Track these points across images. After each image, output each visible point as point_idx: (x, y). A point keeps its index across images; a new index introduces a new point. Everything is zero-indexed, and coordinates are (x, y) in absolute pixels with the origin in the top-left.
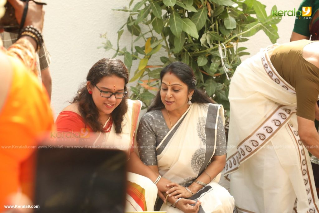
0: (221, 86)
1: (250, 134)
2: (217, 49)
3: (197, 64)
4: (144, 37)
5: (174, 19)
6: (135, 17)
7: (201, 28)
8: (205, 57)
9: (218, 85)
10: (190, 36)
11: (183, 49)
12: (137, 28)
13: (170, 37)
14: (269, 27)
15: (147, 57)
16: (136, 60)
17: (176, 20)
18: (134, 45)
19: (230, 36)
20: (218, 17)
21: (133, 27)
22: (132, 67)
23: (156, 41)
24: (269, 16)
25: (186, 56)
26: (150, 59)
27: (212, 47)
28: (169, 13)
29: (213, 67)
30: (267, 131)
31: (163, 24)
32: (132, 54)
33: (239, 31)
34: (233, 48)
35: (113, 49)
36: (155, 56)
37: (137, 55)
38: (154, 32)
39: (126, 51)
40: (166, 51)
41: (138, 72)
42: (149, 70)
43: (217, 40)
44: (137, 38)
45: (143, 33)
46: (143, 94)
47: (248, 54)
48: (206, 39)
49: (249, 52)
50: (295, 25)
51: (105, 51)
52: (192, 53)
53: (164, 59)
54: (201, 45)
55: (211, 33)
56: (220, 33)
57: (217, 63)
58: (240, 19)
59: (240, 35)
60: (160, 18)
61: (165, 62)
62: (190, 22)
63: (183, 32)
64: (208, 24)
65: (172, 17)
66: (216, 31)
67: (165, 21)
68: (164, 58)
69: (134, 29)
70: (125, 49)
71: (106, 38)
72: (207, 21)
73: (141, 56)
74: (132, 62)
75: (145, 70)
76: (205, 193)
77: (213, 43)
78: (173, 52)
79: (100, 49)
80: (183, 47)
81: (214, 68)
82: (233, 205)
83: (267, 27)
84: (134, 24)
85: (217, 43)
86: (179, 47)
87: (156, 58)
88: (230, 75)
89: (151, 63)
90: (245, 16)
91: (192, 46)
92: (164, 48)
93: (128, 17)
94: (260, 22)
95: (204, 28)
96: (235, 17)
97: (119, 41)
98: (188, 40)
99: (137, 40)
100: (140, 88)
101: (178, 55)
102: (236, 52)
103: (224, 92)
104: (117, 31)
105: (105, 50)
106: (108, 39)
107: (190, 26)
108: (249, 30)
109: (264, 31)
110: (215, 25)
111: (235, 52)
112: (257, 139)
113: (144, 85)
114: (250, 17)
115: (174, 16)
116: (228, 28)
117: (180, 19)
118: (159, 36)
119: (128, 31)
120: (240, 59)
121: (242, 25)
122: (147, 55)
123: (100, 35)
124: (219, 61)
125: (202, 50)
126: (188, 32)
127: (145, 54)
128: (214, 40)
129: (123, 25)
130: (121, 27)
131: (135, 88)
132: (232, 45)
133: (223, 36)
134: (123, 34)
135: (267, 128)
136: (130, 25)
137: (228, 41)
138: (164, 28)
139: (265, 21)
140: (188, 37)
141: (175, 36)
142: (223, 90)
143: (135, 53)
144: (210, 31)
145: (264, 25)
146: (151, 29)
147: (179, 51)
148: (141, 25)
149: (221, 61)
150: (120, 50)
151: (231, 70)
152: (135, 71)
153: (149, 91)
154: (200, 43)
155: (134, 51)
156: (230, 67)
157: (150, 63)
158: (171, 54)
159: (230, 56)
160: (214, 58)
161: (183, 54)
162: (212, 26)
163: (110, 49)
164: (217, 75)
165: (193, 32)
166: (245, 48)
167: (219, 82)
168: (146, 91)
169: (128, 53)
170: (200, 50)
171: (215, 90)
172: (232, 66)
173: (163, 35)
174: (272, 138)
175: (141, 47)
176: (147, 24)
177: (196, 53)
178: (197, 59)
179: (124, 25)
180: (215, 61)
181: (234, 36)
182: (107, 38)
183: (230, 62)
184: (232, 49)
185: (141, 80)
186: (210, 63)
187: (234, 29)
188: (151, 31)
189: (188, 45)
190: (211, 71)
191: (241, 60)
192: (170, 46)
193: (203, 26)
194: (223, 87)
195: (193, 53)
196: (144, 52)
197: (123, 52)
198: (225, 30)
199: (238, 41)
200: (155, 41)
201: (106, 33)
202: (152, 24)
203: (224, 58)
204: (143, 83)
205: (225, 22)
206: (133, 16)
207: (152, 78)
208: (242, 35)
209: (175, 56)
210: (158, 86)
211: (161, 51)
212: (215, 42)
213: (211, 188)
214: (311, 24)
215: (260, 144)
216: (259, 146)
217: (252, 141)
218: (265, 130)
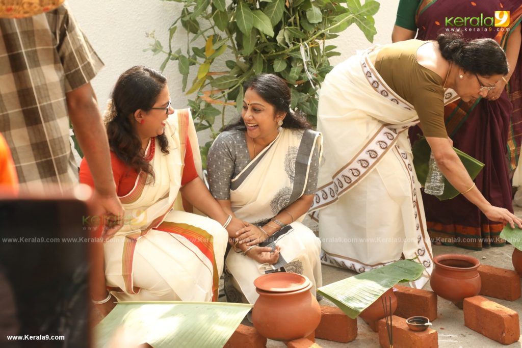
0: (305, 97)
1: (349, 161)
2: (298, 49)
3: (273, 69)
4: (203, 35)
5: (241, 12)
6: (191, 9)
7: (277, 22)
8: (283, 59)
9: (300, 96)
10: (264, 34)
11: (255, 50)
12: (194, 24)
13: (237, 35)
14: (363, 20)
15: (208, 61)
16: (194, 66)
17: (244, 13)
18: (191, 46)
19: (315, 31)
20: (298, 8)
21: (190, 23)
22: (189, 75)
24: (364, 5)
25: (259, 59)
26: (213, 64)
27: (291, 46)
28: (235, 4)
29: (294, 72)
30: (371, 156)
31: (227, 18)
32: (189, 58)
33: (326, 25)
34: (319, 46)
35: (164, 52)
36: (219, 60)
37: (195, 59)
38: (216, 28)
39: (180, 54)
40: (232, 53)
41: (197, 81)
42: (212, 78)
43: (298, 37)
44: (195, 37)
45: (202, 30)
46: (203, 110)
47: (339, 54)
48: (284, 36)
49: (340, 52)
50: (398, 16)
51: (154, 55)
52: (266, 55)
53: (230, 64)
54: (278, 45)
55: (291, 29)
56: (302, 28)
57: (299, 67)
58: (327, 9)
59: (326, 31)
60: (223, 11)
61: (232, 68)
62: (264, 16)
63: (254, 28)
64: (286, 17)
65: (239, 9)
66: (297, 26)
67: (230, 15)
68: (231, 61)
69: (191, 26)
70: (179, 51)
71: (154, 37)
72: (284, 13)
73: (200, 60)
74: (188, 68)
75: (207, 78)
76: (284, 235)
77: (293, 41)
78: (241, 54)
79: (147, 52)
80: (255, 48)
81: (295, 74)
82: (319, 248)
83: (361, 20)
84: (190, 18)
85: (299, 41)
86: (249, 48)
87: (220, 62)
88: (316, 82)
89: (214, 69)
90: (333, 5)
91: (266, 47)
92: (230, 49)
93: (182, 9)
94: (352, 14)
95: (280, 23)
96: (320, 8)
97: (172, 41)
98: (261, 39)
99: (194, 39)
100: (200, 102)
101: (248, 58)
102: (323, 52)
103: (308, 104)
104: (168, 28)
105: (153, 53)
106: (157, 39)
107: (263, 21)
108: (338, 24)
109: (358, 25)
110: (295, 18)
111: (321, 52)
112: (358, 166)
113: (205, 97)
114: (340, 6)
115: (242, 8)
116: (311, 22)
117: (249, 11)
118: (224, 34)
119: (183, 27)
120: (328, 61)
121: (330, 17)
122: (209, 59)
123: (147, 34)
124: (301, 64)
125: (278, 52)
126: (260, 29)
127: (206, 58)
128: (294, 38)
129: (176, 19)
130: (174, 22)
131: (193, 102)
132: (318, 44)
133: (305, 32)
134: (176, 31)
135: (371, 152)
136: (185, 19)
137: (312, 38)
138: (228, 23)
139: (358, 11)
140: (260, 34)
141: (243, 34)
142: (307, 101)
143: (193, 56)
144: (288, 26)
145: (358, 17)
146: (213, 25)
147: (249, 54)
148: (198, 19)
149: (303, 65)
150: (173, 53)
151: (317, 76)
152: (193, 79)
153: (212, 104)
154: (277, 42)
155: (192, 53)
156: (315, 71)
157: (212, 68)
158: (240, 57)
159: (315, 57)
160: (295, 61)
161: (255, 57)
162: (292, 20)
163: (159, 52)
164: (300, 83)
165: (267, 28)
166: (335, 47)
167: (302, 91)
168: (208, 105)
169: (184, 57)
170: (276, 52)
171: (296, 102)
172: (319, 70)
173: (228, 32)
174: (378, 164)
175: (200, 48)
176: (207, 18)
177: (272, 54)
178: (273, 62)
179: (178, 20)
180: (296, 64)
181: (320, 32)
182: (155, 37)
183: (315, 66)
184: (318, 48)
185: (201, 92)
186: (289, 67)
187: (319, 23)
188: (213, 27)
189: (261, 45)
190: (292, 78)
191: (330, 61)
192: (238, 46)
193: (279, 20)
194: (307, 98)
195: (268, 55)
196: (204, 55)
197: (177, 55)
198: (307, 24)
199: (325, 37)
200: (218, 39)
201: (154, 31)
202: (213, 18)
203: (307, 60)
204: (204, 95)
205: (308, 13)
206: (188, 8)
207: (217, 89)
208: (330, 30)
209: (244, 59)
210: (224, 98)
211: (227, 52)
212: (296, 40)
213: (292, 228)
214: (417, 15)
215: (362, 173)
216: (360, 175)
217: (351, 169)
218: (368, 155)
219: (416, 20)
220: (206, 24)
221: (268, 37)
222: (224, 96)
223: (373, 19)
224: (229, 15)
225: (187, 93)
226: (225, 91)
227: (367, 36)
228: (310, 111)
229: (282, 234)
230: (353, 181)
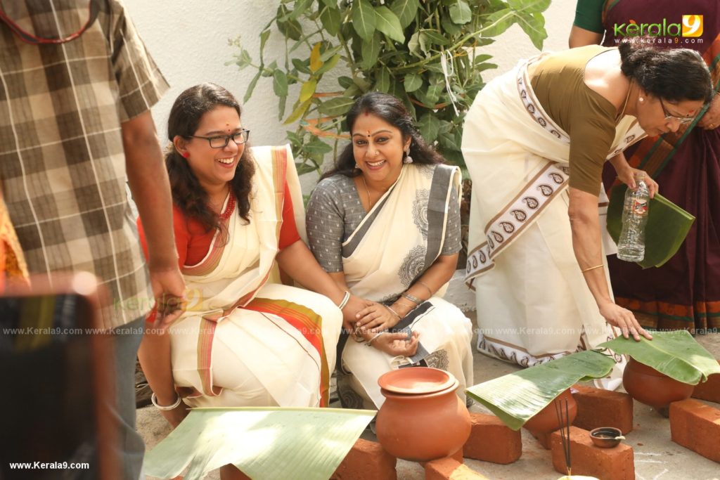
0: (447, 125)
1: (499, 212)
2: (438, 61)
3: (403, 88)
4: (307, 42)
5: (359, 9)
6: (290, 6)
7: (408, 23)
8: (417, 74)
9: (442, 124)
10: (390, 39)
11: (378, 62)
12: (295, 27)
13: (354, 41)
14: (528, 18)
15: (314, 77)
16: (294, 84)
17: (363, 11)
18: (290, 58)
19: (462, 35)
20: (438, 4)
21: (288, 25)
22: (287, 97)
23: (329, 49)
25: (384, 74)
26: (320, 81)
27: (429, 56)
29: (432, 92)
30: (529, 205)
31: (340, 18)
32: (288, 74)
33: (477, 26)
34: (467, 56)
35: (253, 66)
36: (330, 76)
37: (297, 75)
38: (325, 32)
39: (276, 69)
40: (347, 66)
41: (300, 105)
42: (320, 102)
43: (437, 43)
44: (296, 44)
45: (306, 34)
46: (308, 144)
47: (495, 66)
48: (419, 43)
49: (497, 64)
50: (577, 13)
51: (239, 70)
52: (394, 68)
53: (344, 82)
54: (410, 54)
55: (428, 32)
56: (443, 31)
57: (439, 84)
58: (478, 5)
59: (478, 34)
60: (334, 8)
61: (346, 87)
62: (390, 14)
63: (376, 30)
64: (422, 15)
65: (355, 5)
66: (436, 28)
67: (344, 13)
68: (345, 78)
69: (290, 29)
70: (274, 65)
71: (239, 46)
72: (419, 10)
73: (303, 77)
74: (287, 87)
75: (312, 102)
76: (422, 315)
77: (431, 49)
78: (360, 68)
79: (229, 66)
80: (379, 59)
81: (434, 95)
83: (525, 19)
84: (289, 19)
85: (439, 49)
86: (370, 59)
87: (331, 79)
88: (463, 106)
89: (322, 88)
91: (394, 57)
92: (344, 61)
93: (278, 7)
94: (513, 10)
95: (414, 23)
96: (469, 2)
97: (264, 50)
98: (386, 47)
99: (295, 47)
100: (304, 135)
101: (369, 74)
102: (473, 63)
103: (453, 135)
104: (259, 33)
105: (238, 67)
106: (245, 49)
107: (389, 21)
108: (494, 24)
109: (522, 27)
110: (434, 17)
111: (471, 64)
112: (512, 219)
113: (311, 128)
115: (360, 3)
116: (456, 22)
117: (370, 8)
118: (335, 40)
119: (279, 32)
120: (480, 76)
121: (482, 15)
122: (315, 75)
123: (229, 40)
124: (442, 81)
125: (411, 63)
126: (386, 32)
127: (311, 74)
128: (432, 44)
129: (270, 21)
130: (266, 25)
131: (294, 135)
132: (466, 52)
133: (448, 37)
134: (270, 37)
135: (529, 200)
136: (282, 20)
137: (458, 44)
138: (342, 25)
139: (522, 7)
140: (385, 40)
141: (362, 40)
142: (451, 132)
143: (293, 71)
144: (425, 28)
145: (520, 14)
146: (321, 28)
147: (370, 67)
148: (301, 19)
149: (445, 82)
150: (265, 67)
151: (464, 98)
152: (294, 103)
153: (322, 139)
154: (408, 50)
155: (291, 67)
156: (462, 91)
157: (320, 88)
158: (358, 72)
159: (461, 71)
160: (434, 77)
161: (379, 71)
162: (429, 19)
163: (247, 66)
164: (441, 107)
165: (395, 31)
166: (490, 57)
167: (444, 118)
168: (314, 139)
169: (280, 72)
170: (408, 64)
171: (436, 134)
172: (467, 89)
173: (341, 37)
174: (538, 217)
175: (303, 59)
176: (312, 18)
177: (402, 67)
178: (404, 79)
179: (272, 21)
180: (435, 81)
181: (469, 36)
182: (241, 45)
183: (462, 83)
184: (466, 59)
185: (305, 120)
186: (426, 85)
187: (467, 23)
188: (320, 31)
189: (386, 55)
190: (429, 100)
191: (482, 77)
192: (355, 57)
193: (412, 20)
194: (451, 128)
195: (397, 69)
196: (308, 69)
197: (272, 70)
198: (450, 25)
199: (475, 43)
200: (327, 48)
201: (240, 37)
202: (321, 18)
203: (451, 75)
204: (309, 124)
205: (452, 11)
206: (287, 5)
207: (326, 116)
208: (483, 33)
209: (364, 75)
210: (336, 129)
211: (340, 66)
212: (435, 48)
213: (432, 305)
214: (605, 11)
215: (516, 229)
216: (514, 232)
217: (502, 223)
218: (525, 204)
219: (603, 18)
220: (311, 27)
221: (396, 44)
222: (336, 125)
223: (543, 18)
224: (342, 14)
225: (285, 123)
226: (338, 118)
227: (534, 41)
228: (455, 145)
229: (419, 314)
230: (506, 239)
